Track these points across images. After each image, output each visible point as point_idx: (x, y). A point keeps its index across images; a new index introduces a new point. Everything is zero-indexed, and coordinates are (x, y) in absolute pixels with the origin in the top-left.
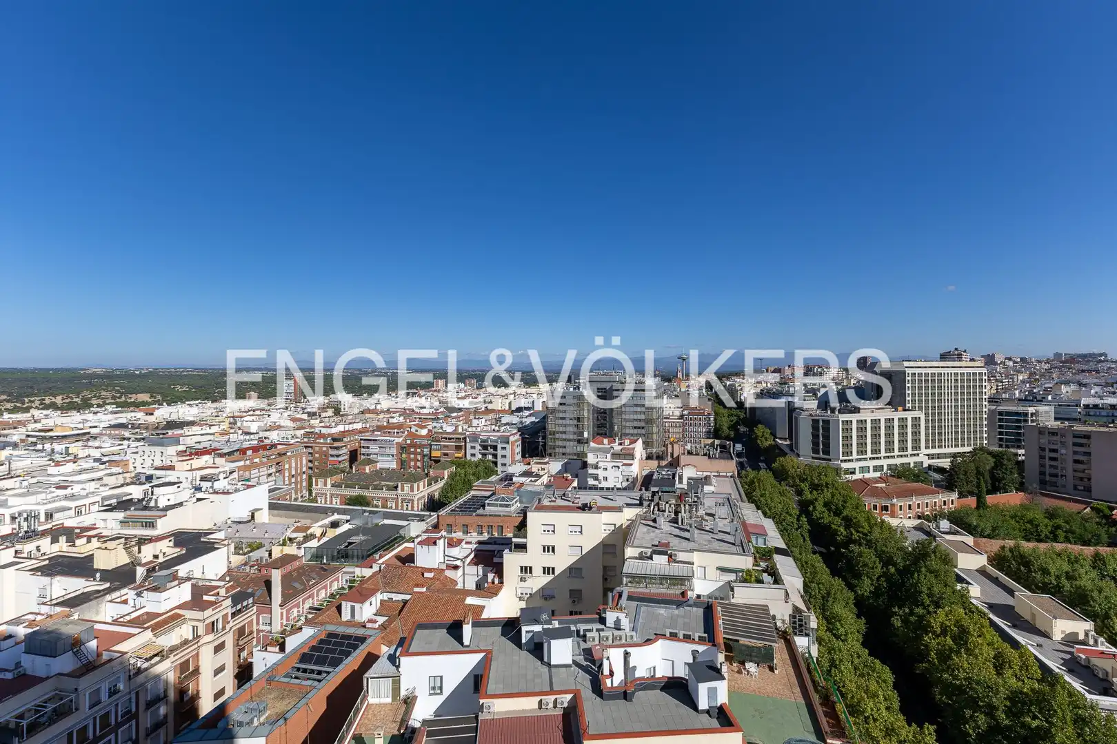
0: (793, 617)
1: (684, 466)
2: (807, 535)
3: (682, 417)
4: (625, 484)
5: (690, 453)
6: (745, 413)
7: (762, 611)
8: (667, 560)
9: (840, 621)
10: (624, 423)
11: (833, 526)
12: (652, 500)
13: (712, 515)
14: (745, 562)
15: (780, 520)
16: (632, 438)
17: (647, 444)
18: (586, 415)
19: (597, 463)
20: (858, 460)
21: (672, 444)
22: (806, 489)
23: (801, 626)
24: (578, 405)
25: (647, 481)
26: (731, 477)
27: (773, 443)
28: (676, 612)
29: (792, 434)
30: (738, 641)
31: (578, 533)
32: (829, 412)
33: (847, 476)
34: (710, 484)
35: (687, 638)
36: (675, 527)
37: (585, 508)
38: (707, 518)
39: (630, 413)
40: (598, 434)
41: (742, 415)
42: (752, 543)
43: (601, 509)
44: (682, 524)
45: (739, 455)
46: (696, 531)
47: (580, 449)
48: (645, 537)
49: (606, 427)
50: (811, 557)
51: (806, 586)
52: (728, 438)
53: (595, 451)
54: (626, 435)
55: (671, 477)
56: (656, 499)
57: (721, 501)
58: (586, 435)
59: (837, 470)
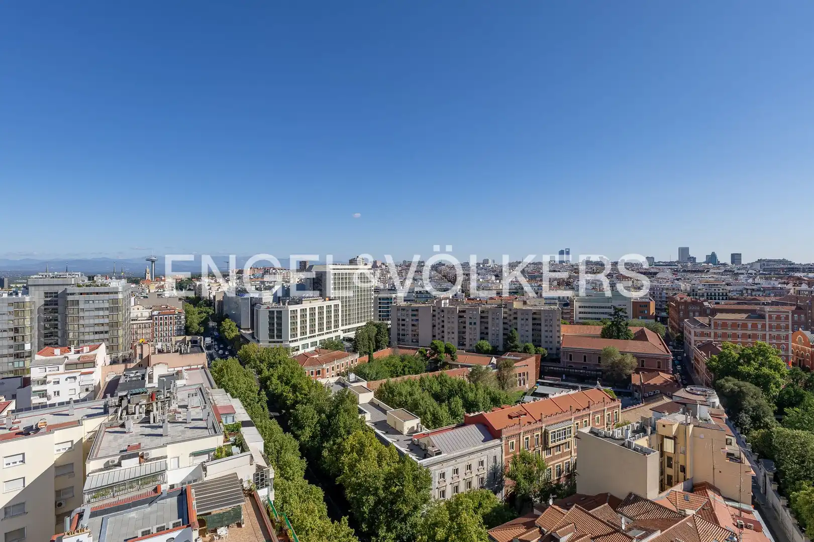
0: (256, 475)
1: (155, 365)
2: (265, 405)
3: (151, 317)
4: (84, 395)
5: (160, 351)
6: (214, 310)
7: (233, 479)
8: (138, 462)
9: (289, 466)
10: (82, 330)
11: (285, 394)
12: (120, 405)
13: (185, 407)
14: (217, 441)
15: (244, 398)
16: (92, 344)
17: (111, 349)
18: (27, 323)
19: (46, 377)
20: (301, 339)
21: (141, 345)
22: (265, 368)
23: (262, 480)
24: (16, 313)
25: (112, 387)
26: (202, 368)
27: (238, 333)
28: (149, 509)
29: (253, 325)
30: (210, 513)
31: (18, 463)
32: (281, 305)
33: (294, 353)
34: (182, 378)
35: (161, 530)
36: (146, 427)
37: (28, 432)
38: (180, 410)
39: (90, 317)
40: (46, 345)
41: (211, 312)
42: (223, 423)
43: (51, 429)
44: (154, 422)
45: (209, 348)
46: (169, 425)
47: (19, 364)
48: (111, 444)
49: (58, 336)
50: (269, 421)
51: (265, 446)
52: (197, 333)
53: (42, 364)
54: (83, 341)
55: (140, 378)
56: (125, 403)
57: (193, 392)
58: (28, 347)
59: (287, 349)
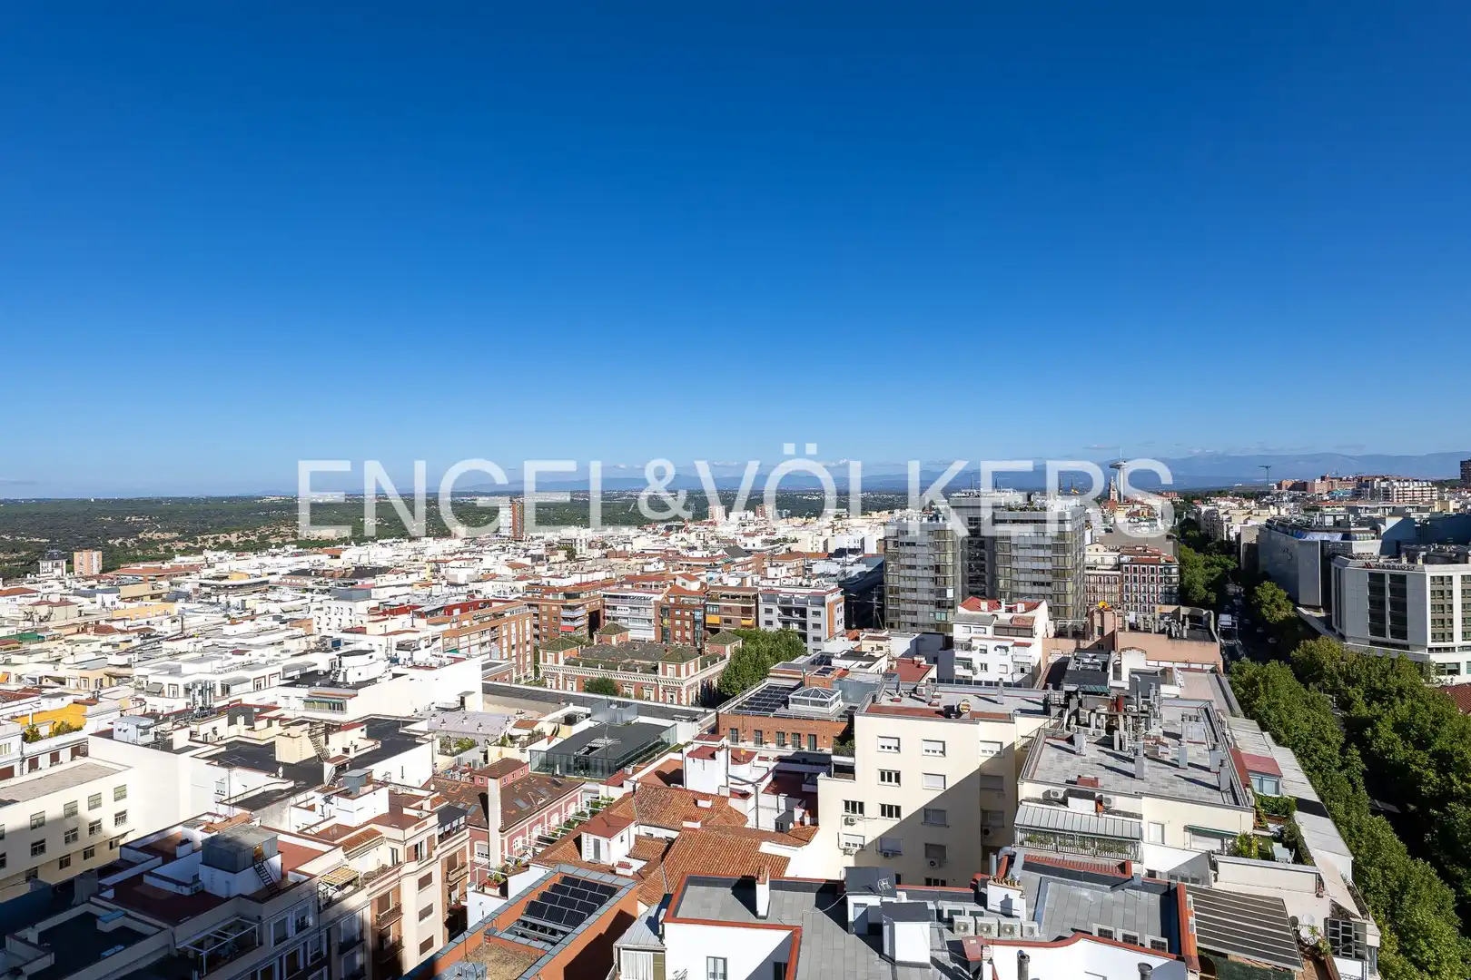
0: (1332, 923)
1: (1124, 650)
2: (1360, 780)
3: (1118, 566)
4: (1018, 677)
5: (1134, 628)
6: (1238, 562)
7: (1273, 909)
8: (1094, 808)
9: (1425, 938)
10: (1015, 576)
11: (1413, 767)
12: (1066, 706)
13: (1177, 737)
14: (1241, 822)
15: (1306, 751)
16: (1029, 600)
17: (1055, 612)
18: (950, 560)
19: (970, 640)
20: (1463, 648)
21: (1101, 612)
22: (1359, 698)
23: (1347, 940)
24: (936, 546)
25: (1057, 673)
26: (1212, 671)
27: (1293, 614)
28: (1110, 896)
29: (1331, 597)
30: (1225, 956)
31: (938, 753)
32: (1404, 561)
33: (1442, 678)
34: (1172, 683)
35: (1130, 942)
36: (1108, 754)
37: (949, 713)
38: (1166, 740)
39: (1025, 559)
40: (971, 593)
41: (1232, 565)
42: (1252, 789)
43: (976, 717)
44: (1121, 749)
45: (1226, 634)
46: (1147, 762)
47: (941, 616)
48: (1052, 766)
49: (984, 582)
50: (1367, 818)
51: (1357, 870)
52: (1204, 604)
53: (968, 621)
54: (1019, 595)
55: (1099, 668)
56: (1073, 703)
57: (1193, 712)
58: (950, 594)
59: (1422, 667)
